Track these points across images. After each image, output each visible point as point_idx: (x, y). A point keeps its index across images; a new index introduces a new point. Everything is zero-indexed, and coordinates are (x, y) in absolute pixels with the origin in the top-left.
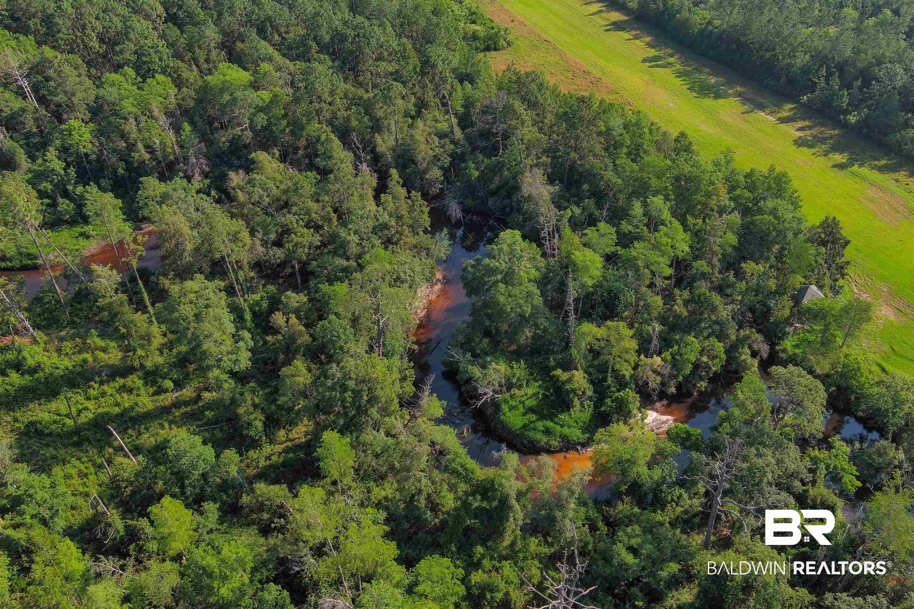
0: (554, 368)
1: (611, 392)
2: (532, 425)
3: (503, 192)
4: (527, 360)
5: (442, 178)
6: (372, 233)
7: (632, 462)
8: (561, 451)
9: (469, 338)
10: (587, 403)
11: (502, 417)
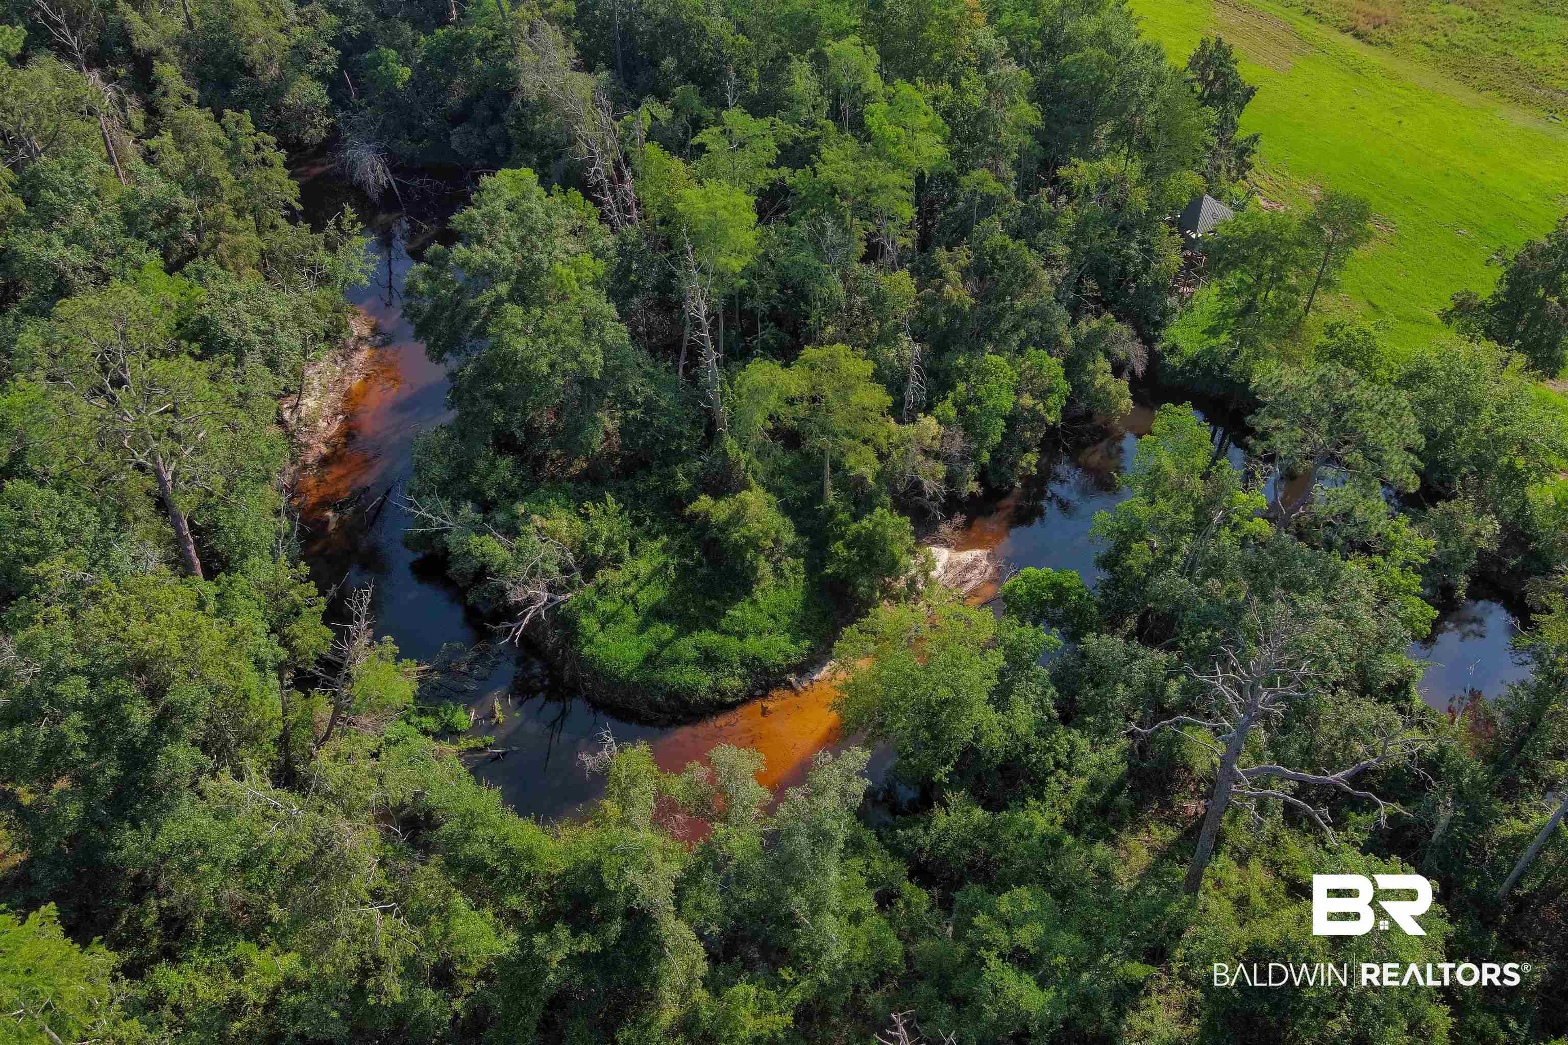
0: (692, 497)
1: (839, 524)
2: (666, 653)
3: (481, 112)
4: (620, 490)
5: (327, 101)
6: (127, 234)
7: (956, 704)
8: (750, 697)
9: (460, 465)
10: (788, 564)
11: (586, 651)
